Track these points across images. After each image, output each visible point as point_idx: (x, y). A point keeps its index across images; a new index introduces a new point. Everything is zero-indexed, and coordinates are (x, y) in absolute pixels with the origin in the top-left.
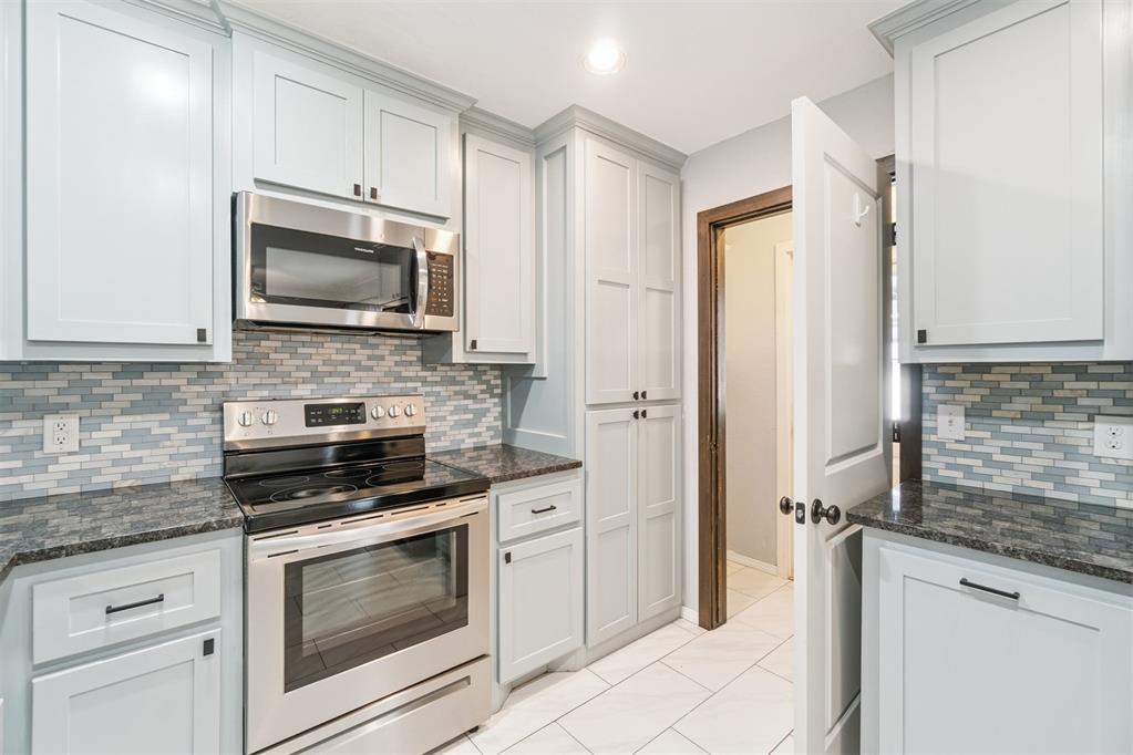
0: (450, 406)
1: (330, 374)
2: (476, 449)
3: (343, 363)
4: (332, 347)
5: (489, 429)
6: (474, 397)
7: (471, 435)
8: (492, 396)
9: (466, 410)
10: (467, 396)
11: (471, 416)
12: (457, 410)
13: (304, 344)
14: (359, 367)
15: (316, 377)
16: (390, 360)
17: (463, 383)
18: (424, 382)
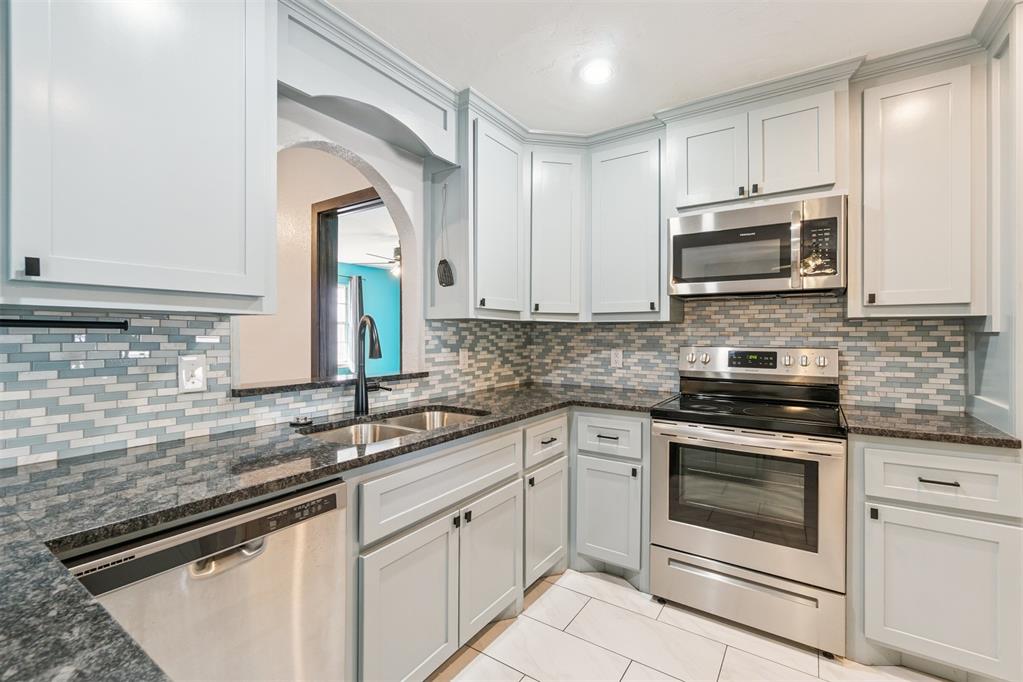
0: (881, 361)
1: (754, 329)
2: (918, 411)
3: (764, 321)
4: (754, 309)
5: (940, 392)
6: (917, 355)
7: (909, 396)
8: (948, 354)
9: (904, 368)
10: (904, 352)
11: (912, 375)
12: (888, 367)
13: (734, 308)
14: (777, 322)
15: (743, 331)
16: (809, 317)
17: (900, 339)
18: (846, 336)
